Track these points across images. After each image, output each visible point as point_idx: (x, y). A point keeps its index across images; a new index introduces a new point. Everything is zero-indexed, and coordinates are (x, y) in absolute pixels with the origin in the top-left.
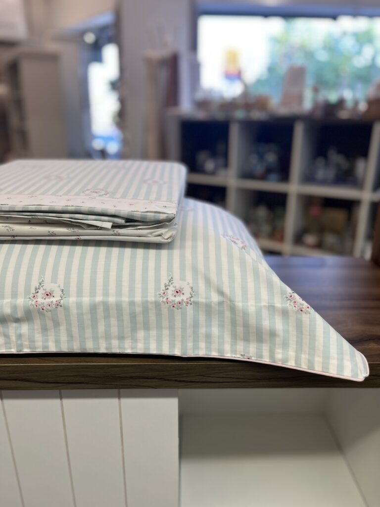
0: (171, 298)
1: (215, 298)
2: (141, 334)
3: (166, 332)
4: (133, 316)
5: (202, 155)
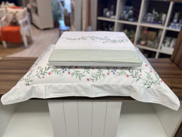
5: (105, 10)
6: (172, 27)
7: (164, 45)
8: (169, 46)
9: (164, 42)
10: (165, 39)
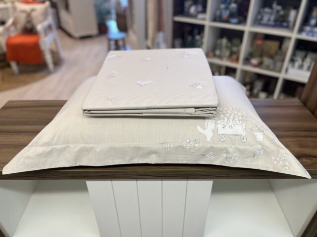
6: (308, 34)
7: (293, 66)
8: (301, 67)
9: (292, 61)
10: (294, 54)
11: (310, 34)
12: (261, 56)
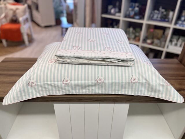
0: (133, 81)
1: (144, 81)
2: (123, 90)
3: (130, 89)
4: (122, 85)
5: (110, 7)
6: (180, 26)
7: (171, 44)
8: (176, 45)
9: (171, 41)
10: (172, 37)
11: (182, 25)
12: (153, 38)
